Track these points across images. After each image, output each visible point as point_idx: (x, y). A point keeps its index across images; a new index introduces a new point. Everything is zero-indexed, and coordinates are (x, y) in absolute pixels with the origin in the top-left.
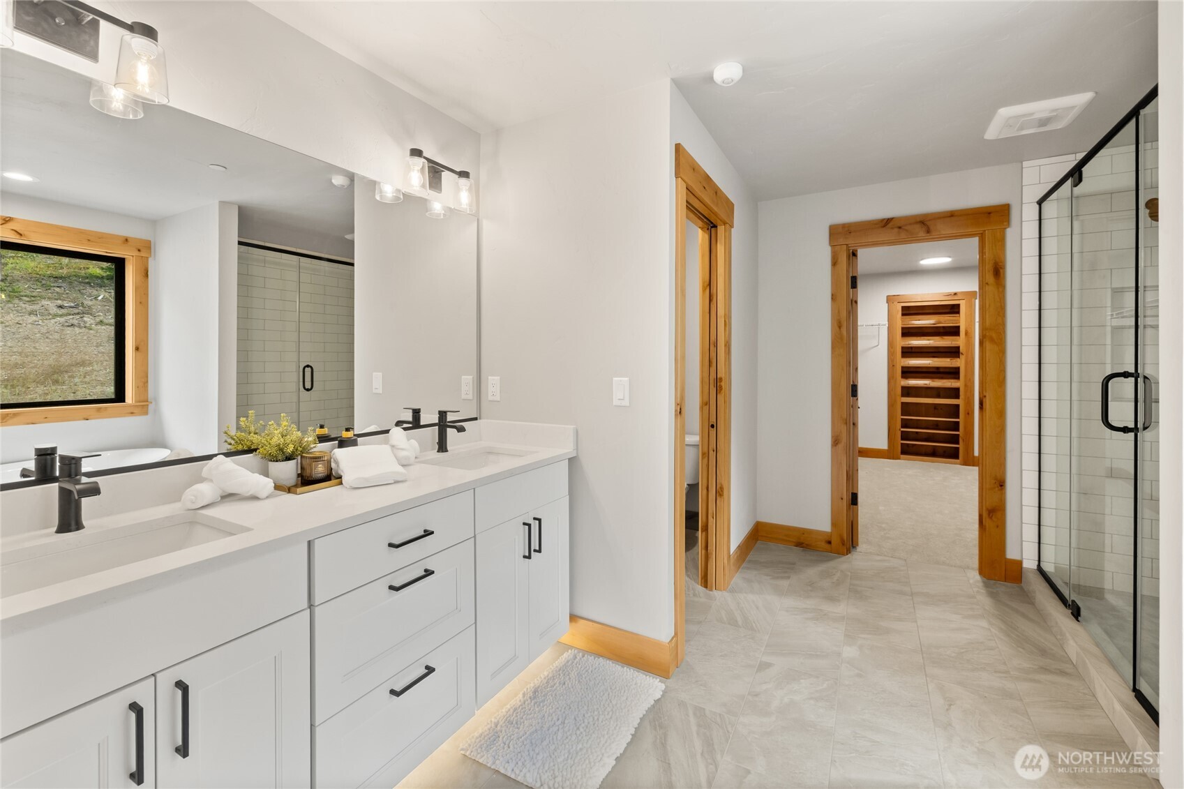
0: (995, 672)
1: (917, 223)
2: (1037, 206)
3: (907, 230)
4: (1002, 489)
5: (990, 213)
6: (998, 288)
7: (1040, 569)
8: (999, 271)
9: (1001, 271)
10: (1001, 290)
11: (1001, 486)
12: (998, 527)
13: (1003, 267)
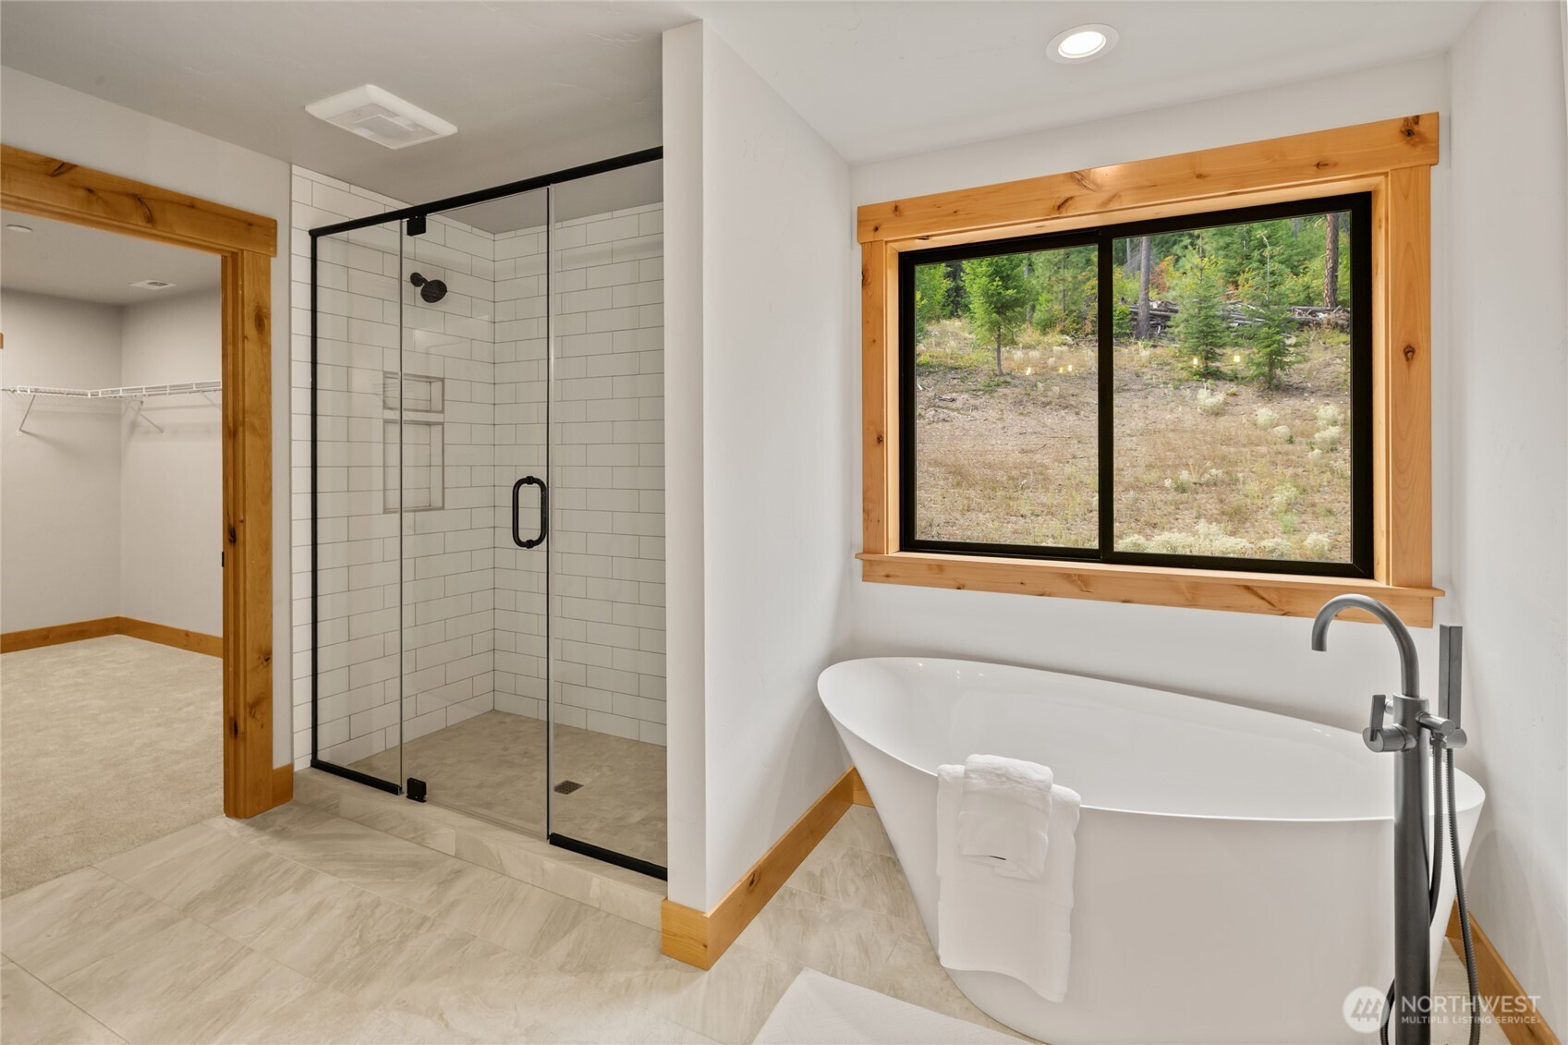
0: (418, 928)
1: (128, 195)
2: (309, 238)
3: (106, 202)
4: (268, 664)
5: (250, 224)
6: (262, 348)
7: (317, 764)
8: (263, 321)
9: (266, 321)
10: (265, 350)
11: (267, 660)
12: (262, 727)
13: (268, 316)
